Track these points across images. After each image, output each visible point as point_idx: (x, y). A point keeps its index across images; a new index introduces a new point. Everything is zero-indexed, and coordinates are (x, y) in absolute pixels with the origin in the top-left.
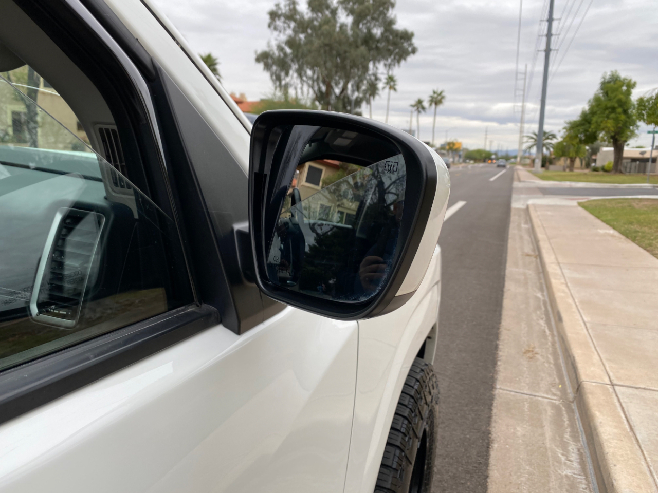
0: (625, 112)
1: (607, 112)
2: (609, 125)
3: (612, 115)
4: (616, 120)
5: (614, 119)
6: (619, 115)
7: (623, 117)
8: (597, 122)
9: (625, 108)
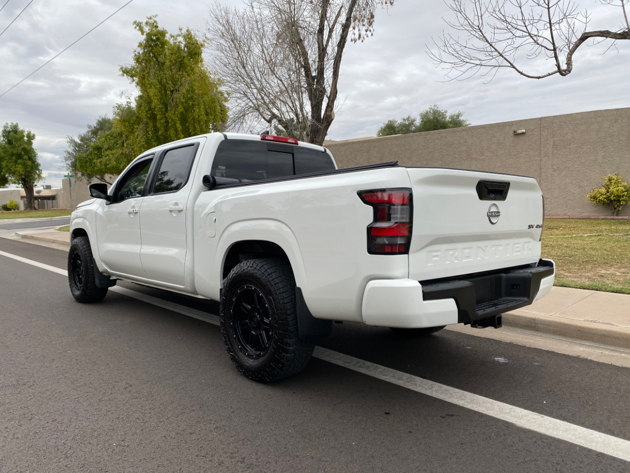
0: (30, 158)
1: (14, 158)
2: (19, 169)
3: (20, 161)
4: (25, 165)
5: (22, 164)
6: (26, 161)
7: (29, 163)
8: (7, 166)
9: (30, 156)
